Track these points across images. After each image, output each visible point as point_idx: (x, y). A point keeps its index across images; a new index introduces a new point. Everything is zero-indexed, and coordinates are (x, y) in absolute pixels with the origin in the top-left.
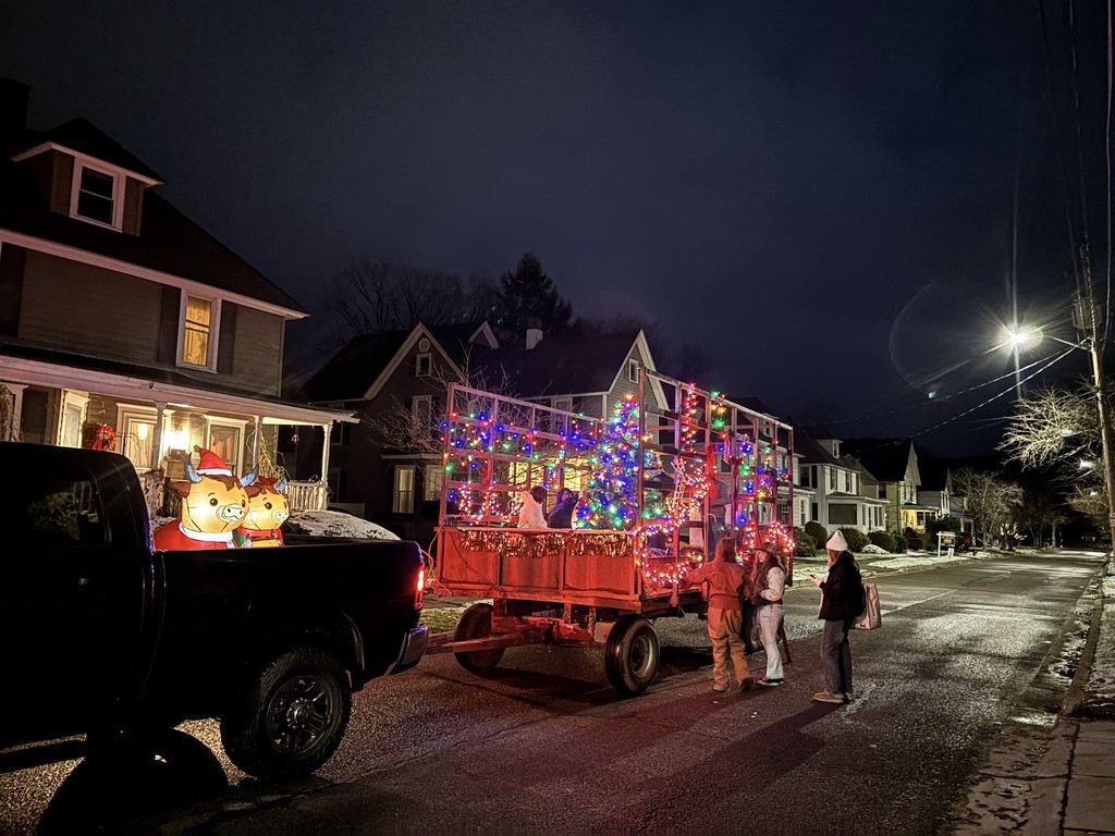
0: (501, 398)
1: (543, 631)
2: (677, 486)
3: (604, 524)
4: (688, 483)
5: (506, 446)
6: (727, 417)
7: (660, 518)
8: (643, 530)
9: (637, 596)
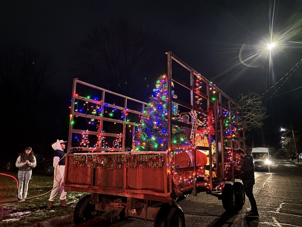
0: (107, 91)
1: (119, 213)
2: (193, 126)
3: (149, 148)
4: (199, 124)
5: (111, 115)
6: (217, 95)
7: (183, 143)
8: (172, 151)
9: (169, 194)
